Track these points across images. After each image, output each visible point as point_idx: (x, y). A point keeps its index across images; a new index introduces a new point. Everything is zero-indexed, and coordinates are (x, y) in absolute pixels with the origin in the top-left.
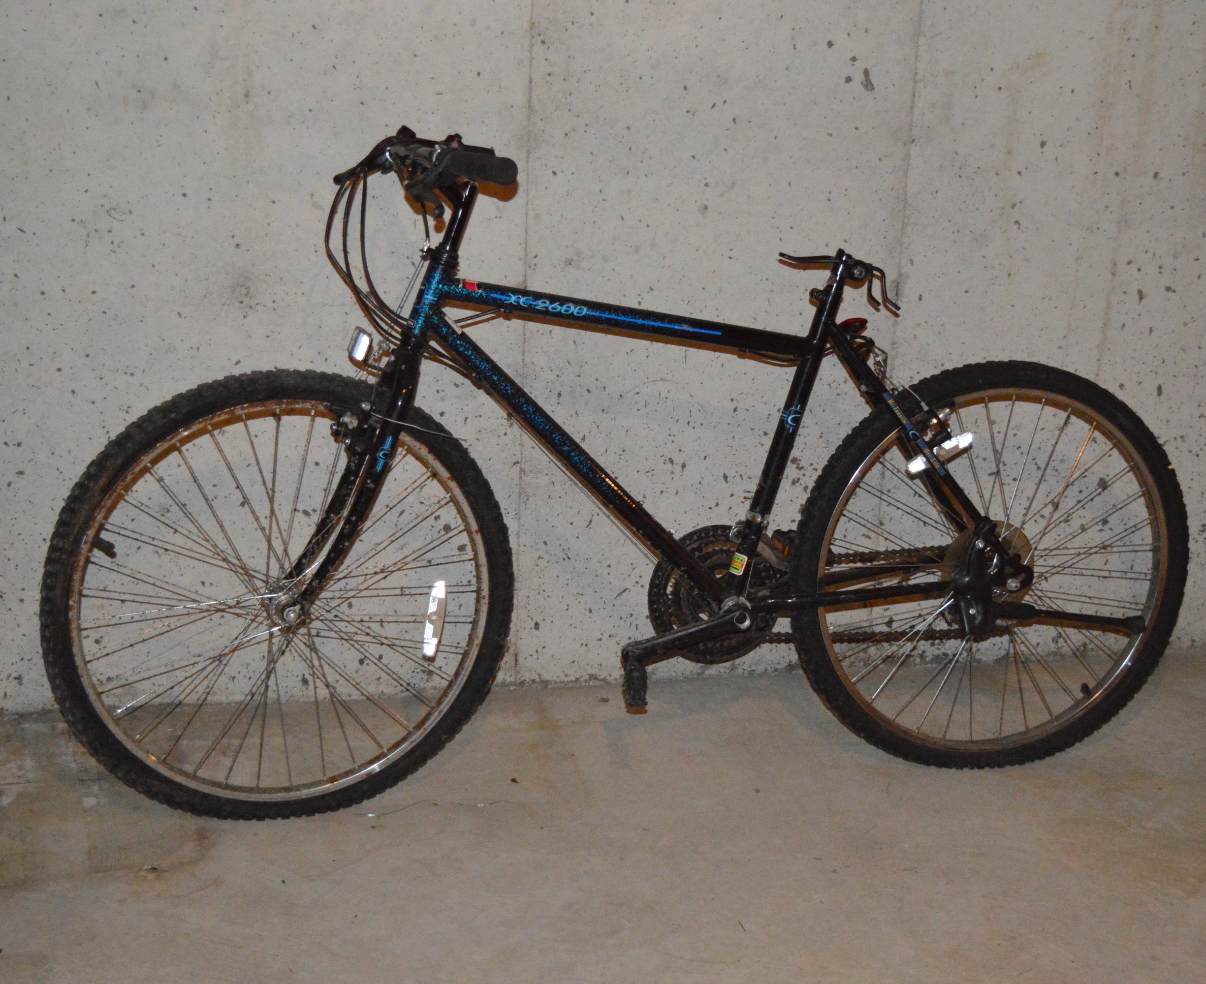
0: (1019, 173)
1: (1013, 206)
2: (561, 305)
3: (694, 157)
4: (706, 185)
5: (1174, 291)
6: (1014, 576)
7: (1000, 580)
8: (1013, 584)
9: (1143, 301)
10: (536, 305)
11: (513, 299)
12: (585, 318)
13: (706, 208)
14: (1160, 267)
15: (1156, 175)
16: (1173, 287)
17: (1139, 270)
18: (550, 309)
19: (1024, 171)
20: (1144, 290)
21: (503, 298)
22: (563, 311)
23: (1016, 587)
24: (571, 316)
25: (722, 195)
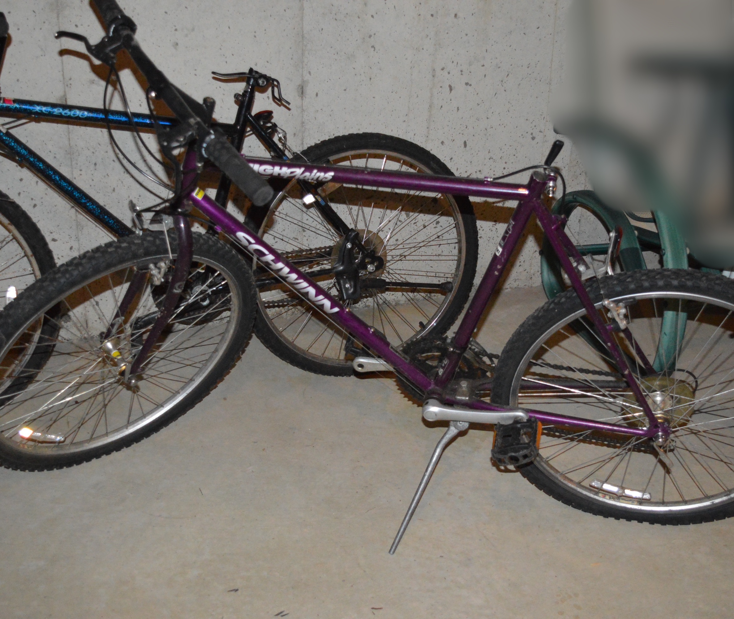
0: (372, 16)
1: (370, 36)
2: (70, 111)
3: (166, 13)
4: (176, 30)
5: (471, 85)
6: (372, 263)
7: (363, 266)
8: (370, 268)
9: (452, 92)
10: (53, 112)
11: (38, 108)
12: (87, 119)
13: (177, 44)
14: (462, 71)
15: (456, 15)
16: (470, 83)
17: (449, 73)
18: (63, 114)
19: (375, 16)
20: (453, 86)
21: (31, 108)
22: (72, 115)
23: (373, 270)
24: (78, 118)
25: (186, 36)
